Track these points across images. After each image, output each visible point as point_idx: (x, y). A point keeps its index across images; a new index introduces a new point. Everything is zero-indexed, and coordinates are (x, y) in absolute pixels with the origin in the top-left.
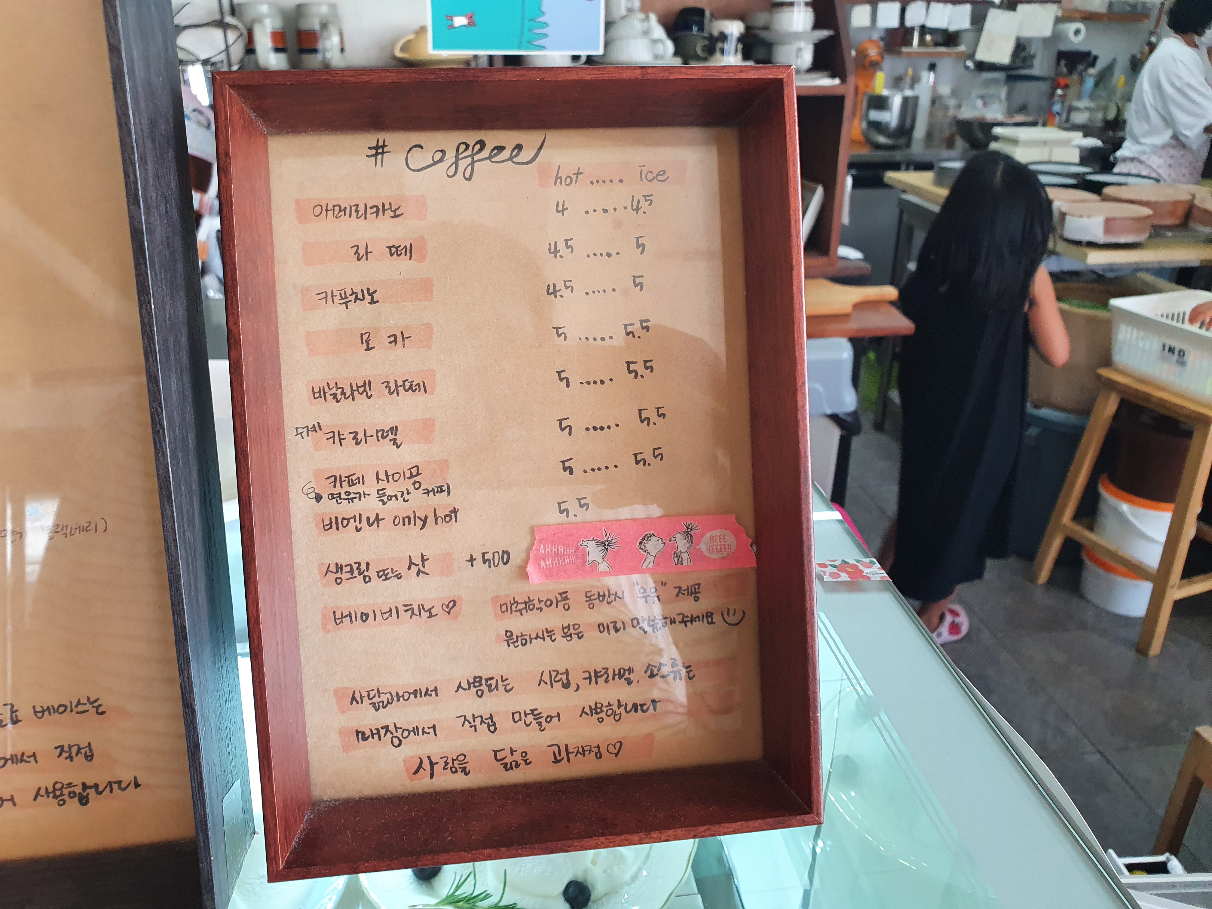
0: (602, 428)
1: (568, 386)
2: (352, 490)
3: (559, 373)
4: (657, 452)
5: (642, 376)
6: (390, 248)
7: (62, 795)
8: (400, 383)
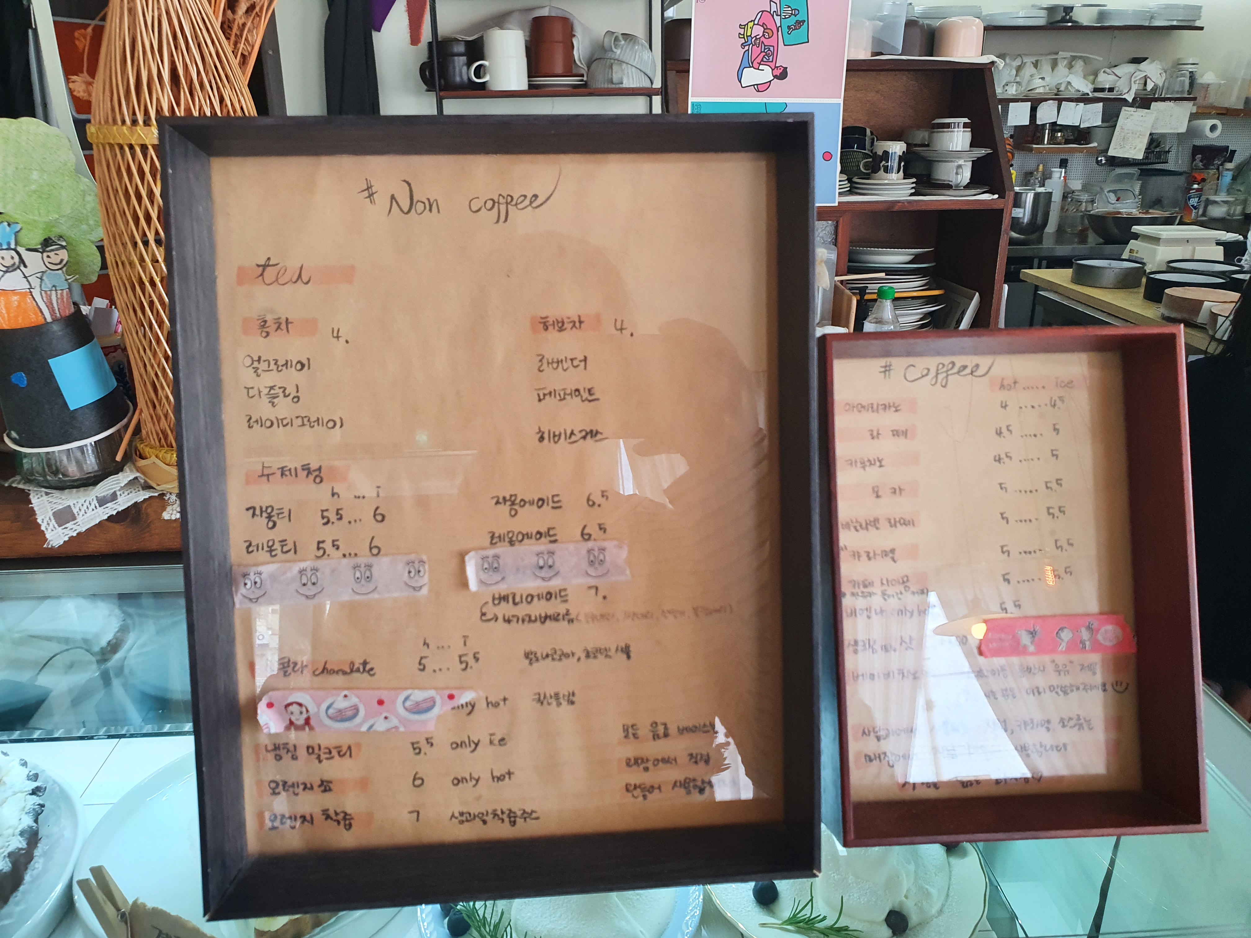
0: (1030, 553)
1: (1007, 523)
2: (865, 590)
3: (1002, 514)
4: (1068, 570)
5: (1057, 517)
6: (892, 431)
7: (689, 786)
8: (897, 520)
